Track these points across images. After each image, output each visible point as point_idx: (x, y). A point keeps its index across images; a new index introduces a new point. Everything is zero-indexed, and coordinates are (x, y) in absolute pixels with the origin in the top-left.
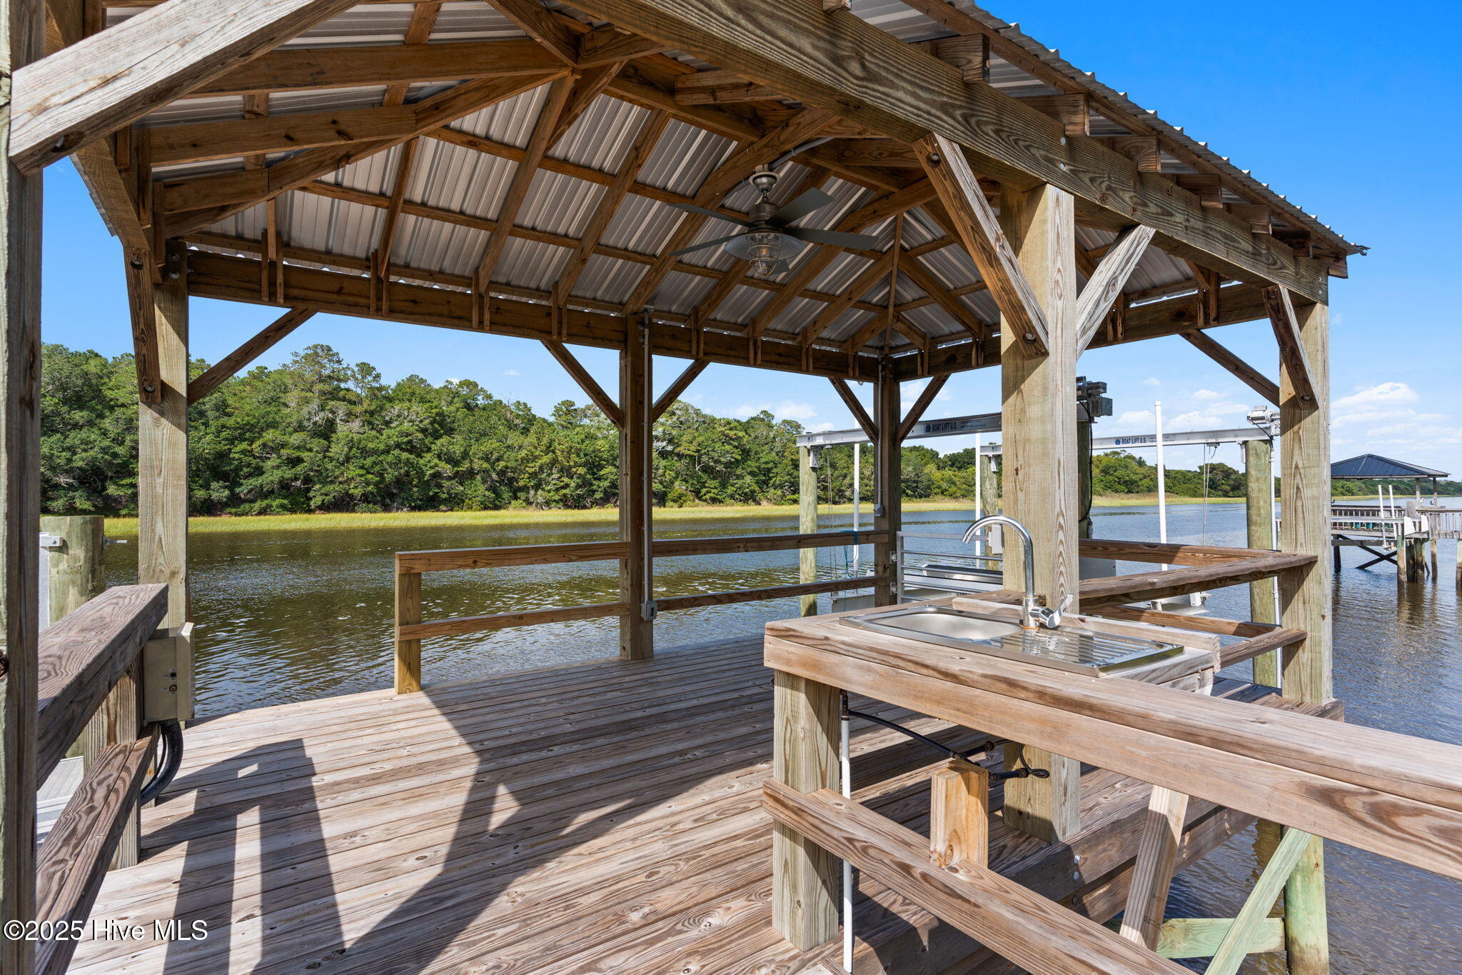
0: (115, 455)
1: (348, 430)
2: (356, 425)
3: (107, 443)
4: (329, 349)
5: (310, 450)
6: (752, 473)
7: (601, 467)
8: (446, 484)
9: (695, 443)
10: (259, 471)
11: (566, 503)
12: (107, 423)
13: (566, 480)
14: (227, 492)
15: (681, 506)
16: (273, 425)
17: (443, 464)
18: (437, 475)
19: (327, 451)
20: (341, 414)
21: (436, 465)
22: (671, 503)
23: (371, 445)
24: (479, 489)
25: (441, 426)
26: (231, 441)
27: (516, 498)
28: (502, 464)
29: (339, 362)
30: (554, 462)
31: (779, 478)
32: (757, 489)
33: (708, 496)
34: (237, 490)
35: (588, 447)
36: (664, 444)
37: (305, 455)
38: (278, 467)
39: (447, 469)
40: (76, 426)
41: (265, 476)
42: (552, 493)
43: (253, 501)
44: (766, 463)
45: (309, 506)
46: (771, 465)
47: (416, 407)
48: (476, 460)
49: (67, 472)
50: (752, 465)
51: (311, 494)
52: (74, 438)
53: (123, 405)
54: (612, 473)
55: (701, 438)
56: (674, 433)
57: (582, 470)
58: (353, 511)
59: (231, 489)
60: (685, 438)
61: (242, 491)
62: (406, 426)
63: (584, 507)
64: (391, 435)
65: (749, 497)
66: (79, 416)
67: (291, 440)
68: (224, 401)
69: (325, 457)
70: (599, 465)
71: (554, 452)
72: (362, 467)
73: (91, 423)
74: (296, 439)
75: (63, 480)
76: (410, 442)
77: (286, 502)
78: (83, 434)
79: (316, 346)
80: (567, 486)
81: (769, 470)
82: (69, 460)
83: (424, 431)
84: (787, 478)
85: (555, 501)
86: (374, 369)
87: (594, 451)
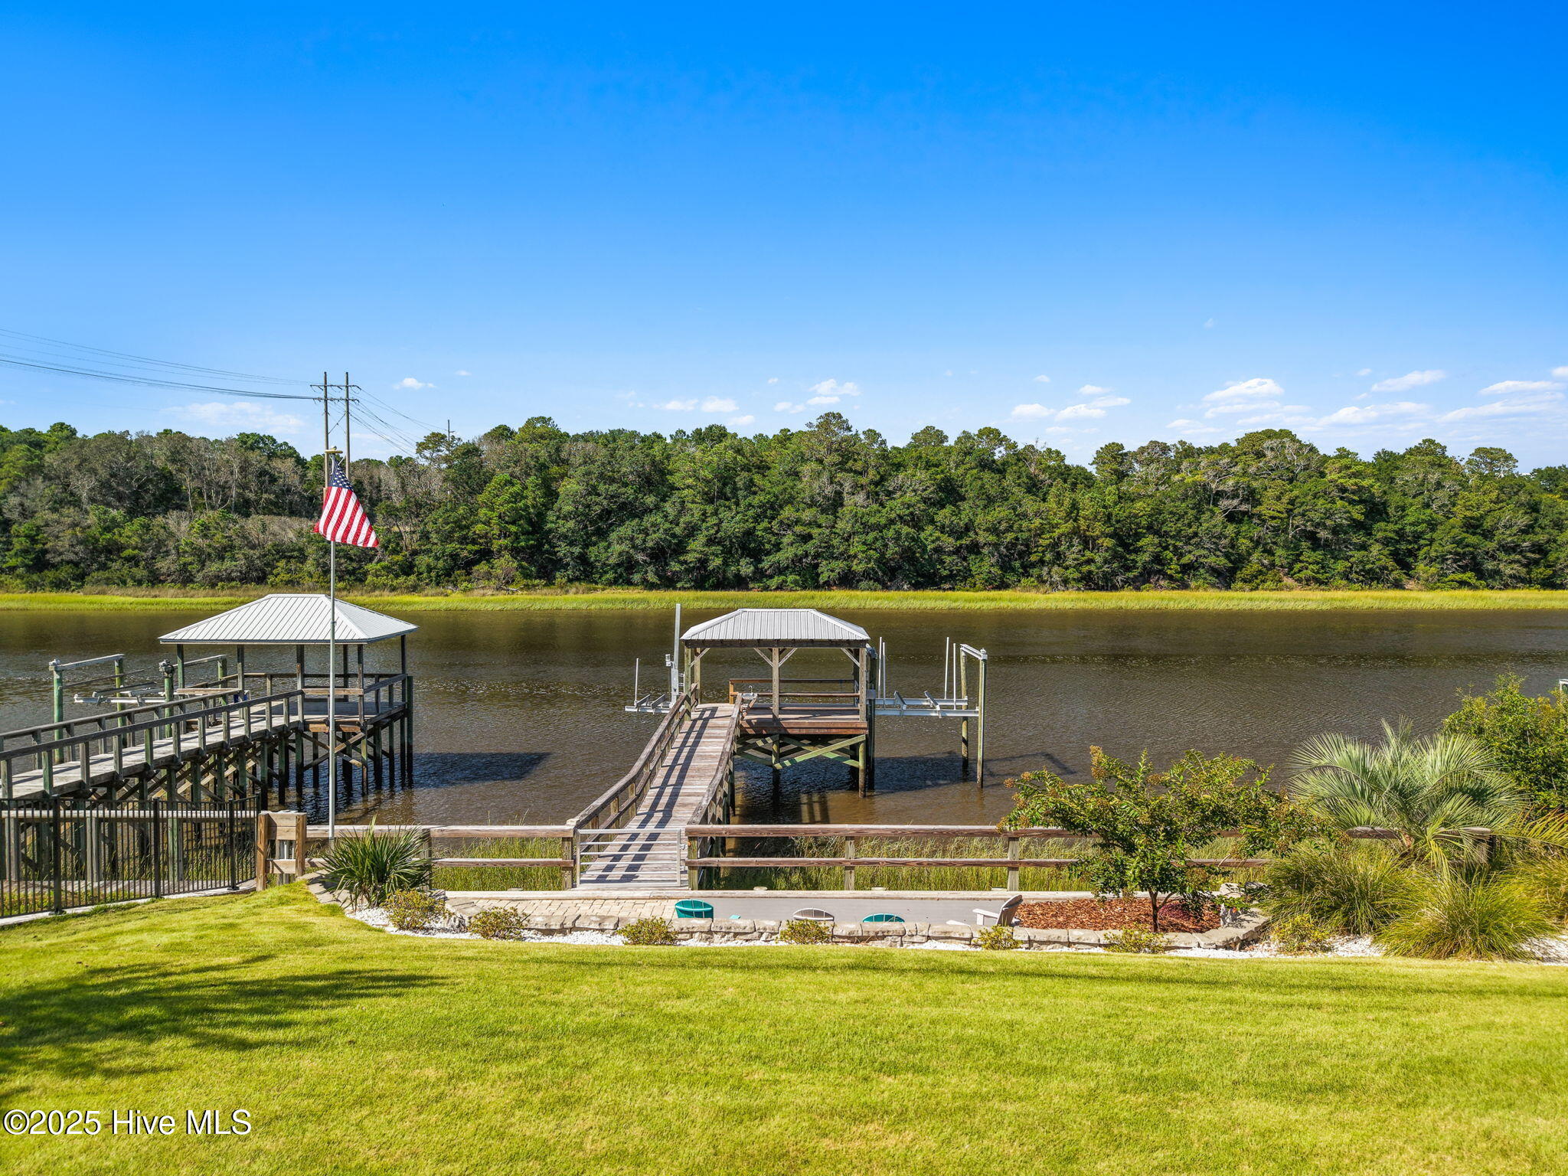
0: (674, 536)
1: (855, 502)
2: (860, 498)
3: (667, 525)
4: (840, 417)
5: (820, 526)
6: (1386, 542)
7: (1138, 536)
8: (948, 559)
9: (1285, 499)
10: (778, 547)
11: (1089, 582)
12: (668, 507)
13: (1091, 553)
14: (752, 569)
15: (1256, 588)
16: (790, 501)
17: (944, 537)
18: (938, 550)
19: (834, 527)
20: (847, 487)
21: (938, 539)
22: (1240, 584)
23: (873, 520)
24: (986, 565)
25: (949, 493)
26: (757, 519)
27: (1027, 575)
28: (1010, 536)
29: (849, 429)
30: (1075, 532)
31: (1435, 546)
32: (1391, 564)
33: (1302, 575)
34: (760, 566)
35: (1121, 510)
36: (1235, 502)
37: (815, 531)
38: (792, 544)
39: (949, 542)
40: (648, 511)
41: (782, 552)
42: (1071, 570)
43: (771, 577)
44: (1412, 524)
45: (818, 582)
46: (1419, 529)
47: (922, 475)
48: (981, 532)
49: (643, 550)
50: (1383, 529)
51: (820, 570)
52: (649, 520)
53: (678, 489)
55: (1296, 492)
56: (1255, 484)
57: (1111, 542)
58: (856, 588)
59: (756, 565)
60: (1270, 493)
61: (765, 565)
62: (909, 497)
63: (1114, 588)
64: (896, 506)
65: (1372, 577)
66: (650, 500)
67: (804, 517)
68: (751, 480)
69: (831, 533)
70: (1137, 533)
71: (1076, 519)
72: (864, 543)
73: (657, 507)
74: (807, 515)
75: (640, 557)
76: (912, 513)
77: (798, 578)
78: (652, 519)
79: (827, 415)
80: (1090, 561)
81: (1417, 536)
82: (644, 541)
83: (925, 500)
84: (1449, 547)
85: (1075, 579)
86: (879, 435)
87: (1129, 516)
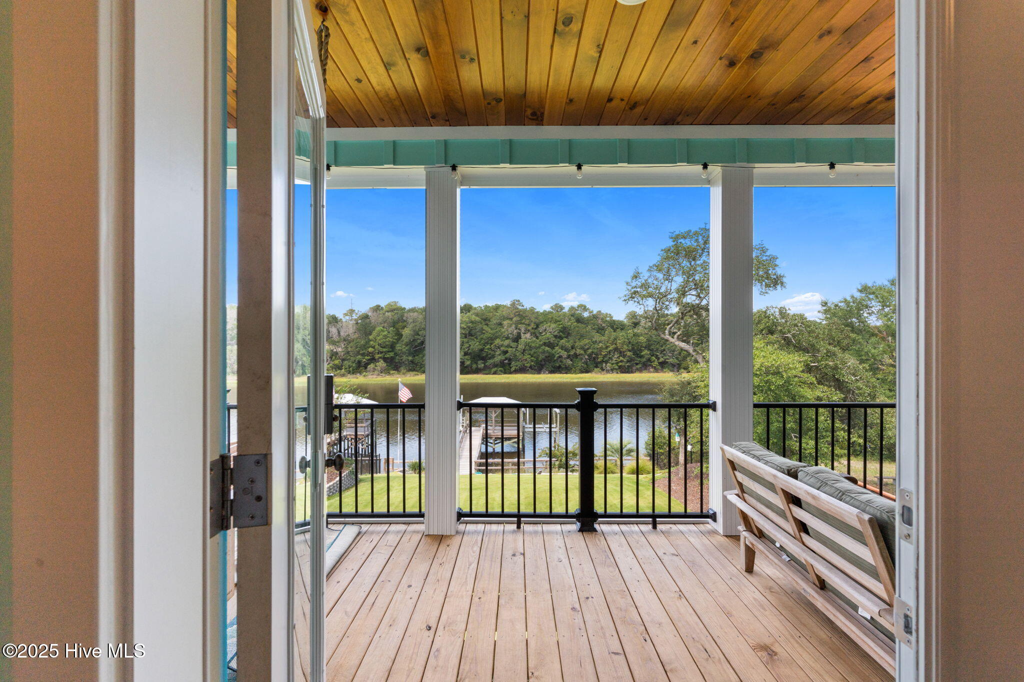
1: (526, 337)
2: (528, 335)
5: (511, 347)
7: (641, 351)
8: (564, 360)
10: (494, 356)
11: (621, 370)
13: (621, 358)
14: (483, 365)
16: (499, 337)
17: (563, 352)
18: (560, 357)
19: (517, 347)
20: (523, 330)
21: (560, 352)
23: (534, 344)
24: (579, 363)
25: (565, 332)
27: (597, 367)
28: (590, 351)
29: (523, 307)
30: (616, 349)
34: (486, 364)
35: (633, 340)
37: (509, 349)
38: (500, 355)
39: (564, 354)
41: (495, 358)
42: (614, 365)
43: (491, 369)
47: (553, 326)
48: (578, 350)
51: (511, 366)
54: (647, 354)
57: (629, 354)
58: (526, 373)
59: (484, 363)
62: (548, 335)
63: (631, 373)
64: (542, 339)
67: (505, 344)
69: (516, 350)
70: (640, 350)
71: (616, 344)
72: (530, 354)
74: (507, 342)
76: (549, 342)
77: (502, 369)
79: (514, 300)
80: (621, 361)
83: (556, 336)
85: (615, 369)
86: (536, 309)
87: (637, 343)
